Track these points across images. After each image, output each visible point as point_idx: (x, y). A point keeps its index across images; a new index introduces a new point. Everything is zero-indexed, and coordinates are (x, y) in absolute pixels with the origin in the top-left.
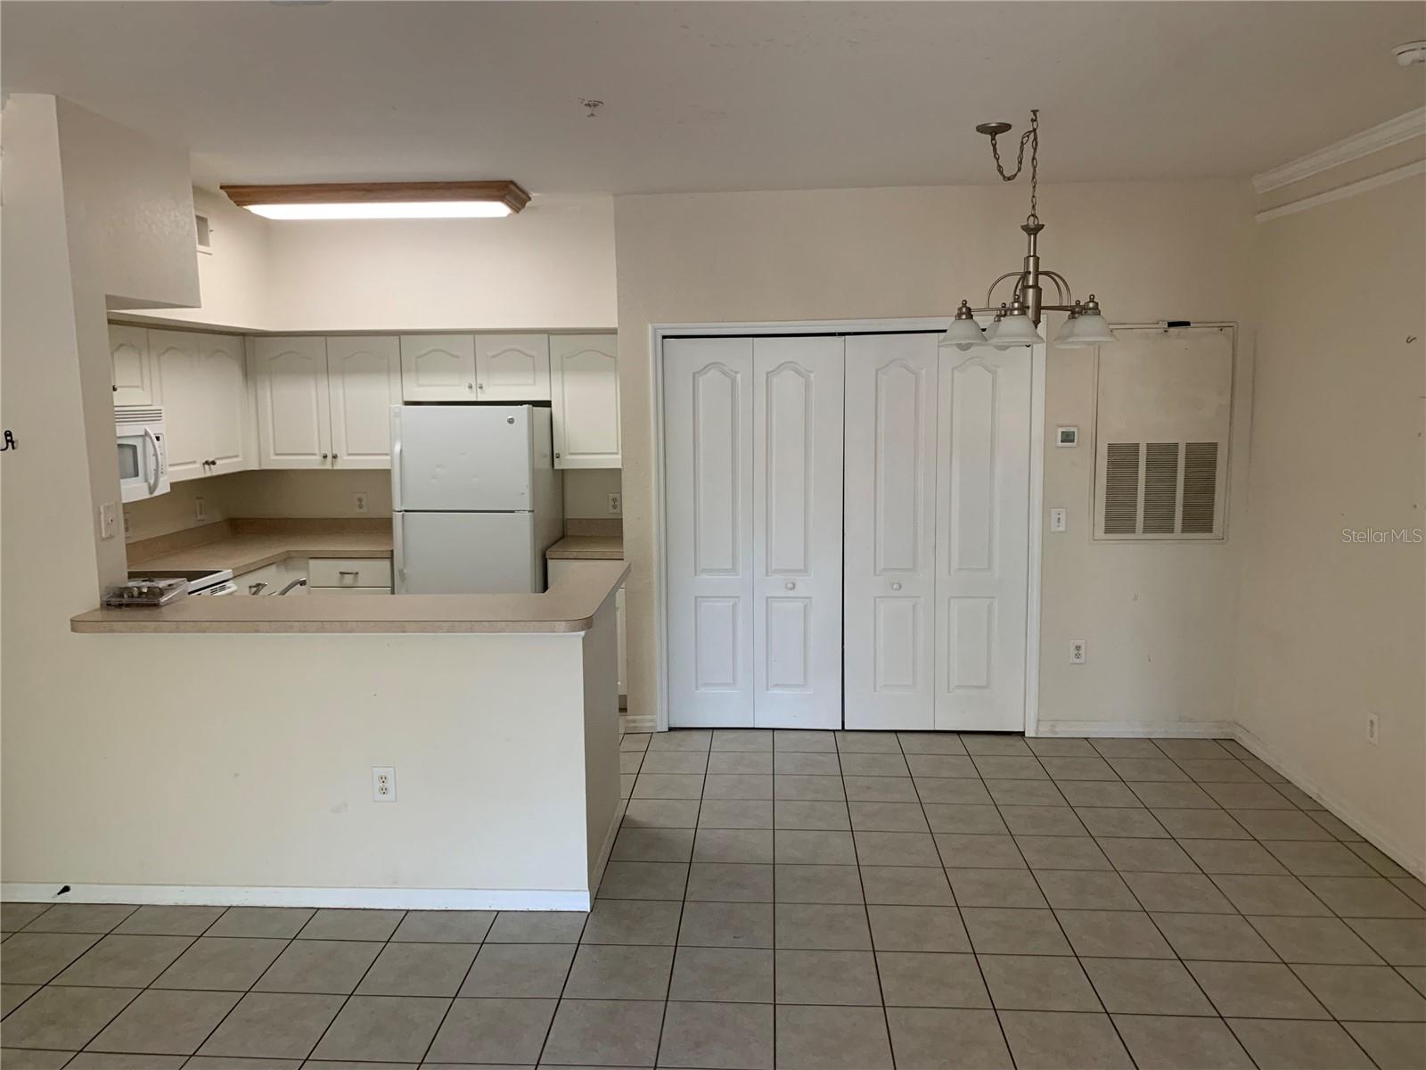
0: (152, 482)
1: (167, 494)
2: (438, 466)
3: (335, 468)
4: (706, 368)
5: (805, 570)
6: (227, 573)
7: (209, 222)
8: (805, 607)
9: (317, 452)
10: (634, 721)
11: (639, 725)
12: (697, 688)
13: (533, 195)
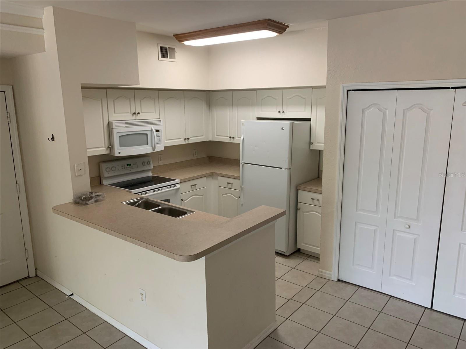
0: (154, 146)
1: (163, 150)
2: (256, 146)
3: (234, 142)
4: (369, 107)
5: (417, 219)
6: (178, 181)
7: (176, 50)
8: (415, 239)
9: (228, 136)
10: (322, 272)
11: (324, 274)
12: (353, 265)
13: (290, 25)
